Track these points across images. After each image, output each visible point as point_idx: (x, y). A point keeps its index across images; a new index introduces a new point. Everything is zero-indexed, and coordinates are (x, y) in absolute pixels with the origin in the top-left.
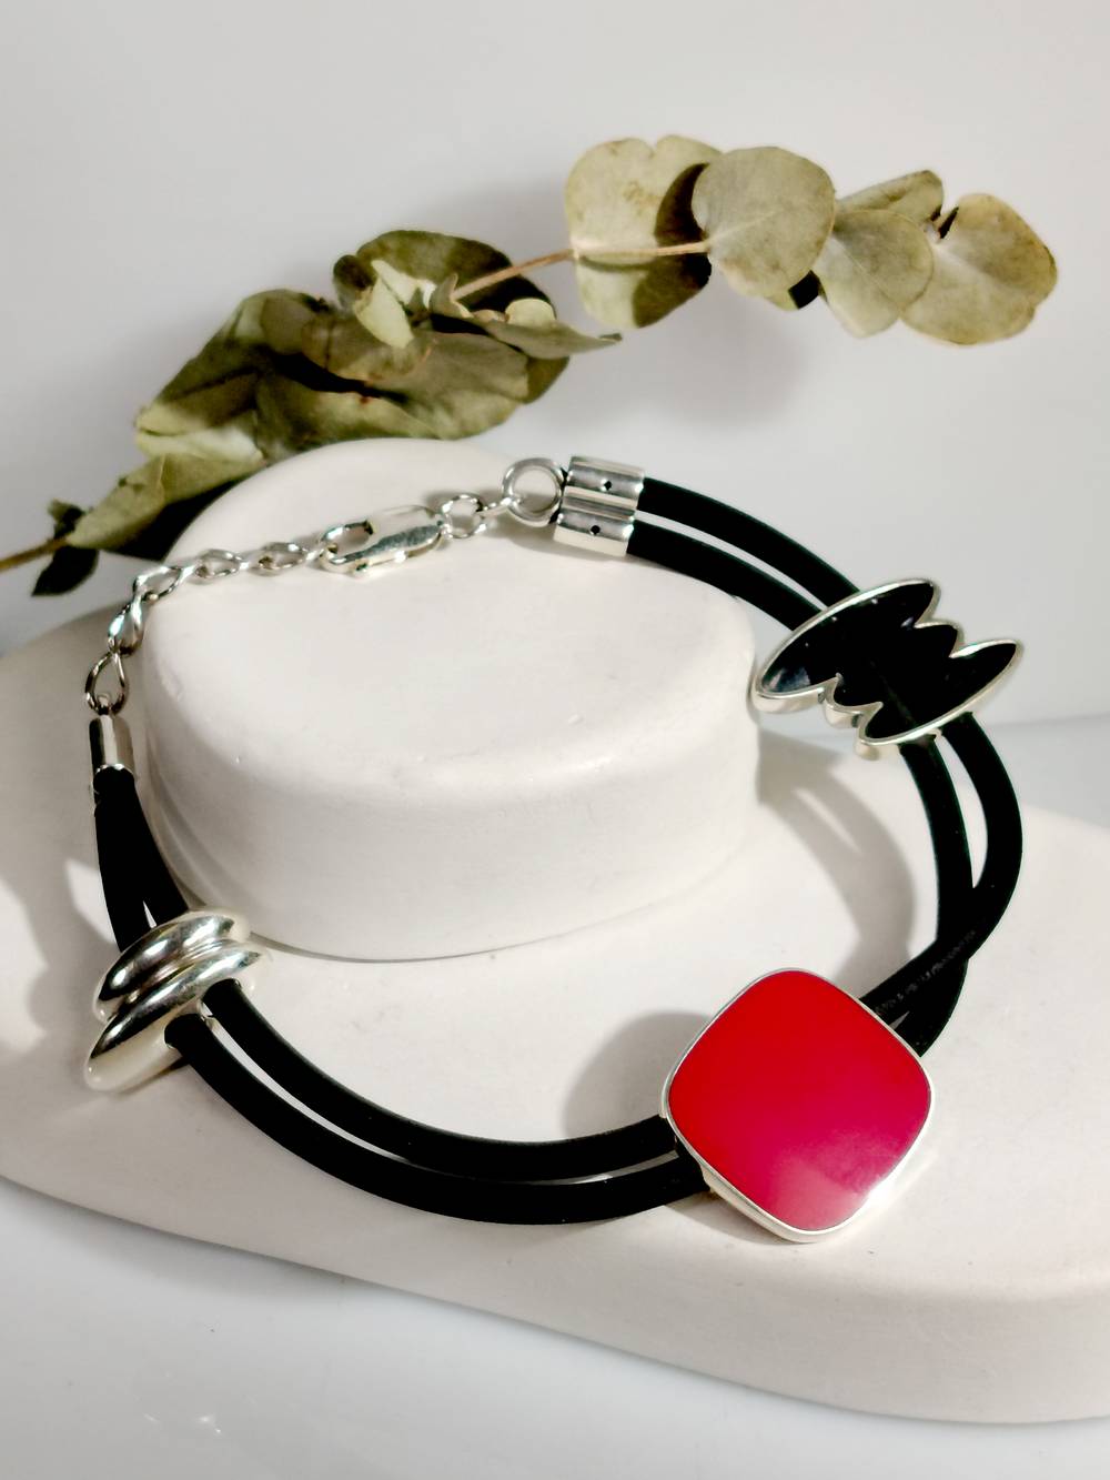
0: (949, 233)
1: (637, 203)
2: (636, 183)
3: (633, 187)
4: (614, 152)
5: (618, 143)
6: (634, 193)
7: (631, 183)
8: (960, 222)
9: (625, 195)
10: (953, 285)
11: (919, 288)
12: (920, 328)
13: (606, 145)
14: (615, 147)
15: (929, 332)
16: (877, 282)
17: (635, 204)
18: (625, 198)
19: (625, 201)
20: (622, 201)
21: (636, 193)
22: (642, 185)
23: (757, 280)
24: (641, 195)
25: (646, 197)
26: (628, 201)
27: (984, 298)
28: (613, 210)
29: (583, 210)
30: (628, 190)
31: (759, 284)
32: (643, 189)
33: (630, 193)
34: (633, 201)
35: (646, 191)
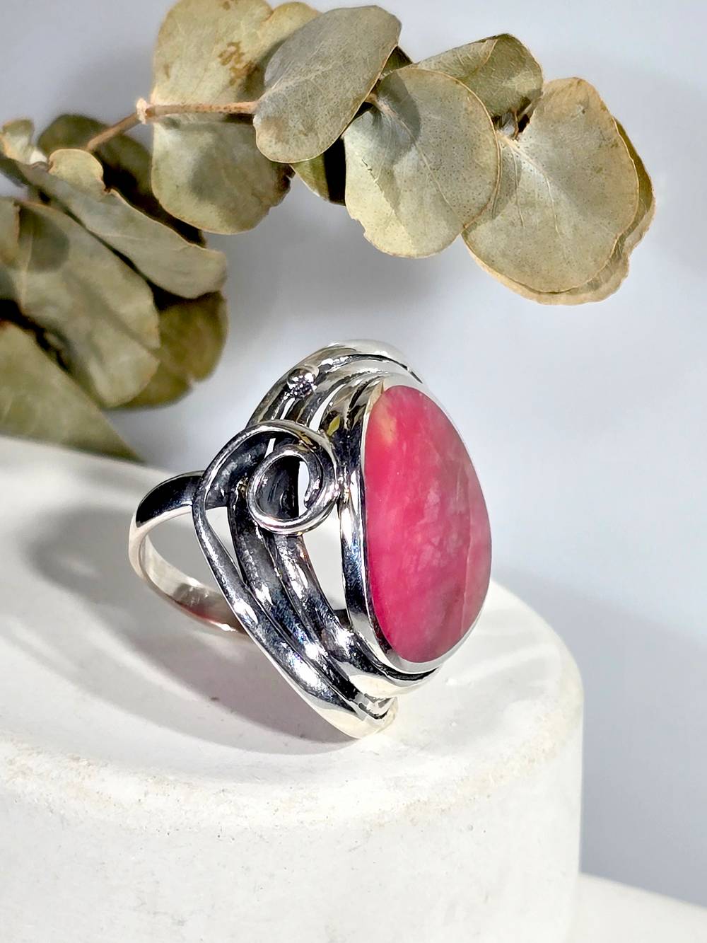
0: (528, 126)
1: (233, 68)
2: (237, 45)
3: (233, 49)
4: (226, 6)
6: (231, 56)
7: (231, 44)
9: (221, 56)
10: (530, 204)
11: (482, 198)
12: (490, 262)
15: (500, 271)
16: (437, 182)
17: (230, 69)
18: (219, 60)
19: (219, 65)
20: (215, 64)
21: (234, 57)
22: (245, 48)
23: (287, 143)
24: (238, 62)
25: (244, 64)
26: (224, 63)
27: (566, 229)
28: (206, 70)
29: (172, 63)
30: (225, 52)
31: (288, 147)
32: (243, 54)
33: (226, 55)
34: (229, 66)
35: (247, 58)
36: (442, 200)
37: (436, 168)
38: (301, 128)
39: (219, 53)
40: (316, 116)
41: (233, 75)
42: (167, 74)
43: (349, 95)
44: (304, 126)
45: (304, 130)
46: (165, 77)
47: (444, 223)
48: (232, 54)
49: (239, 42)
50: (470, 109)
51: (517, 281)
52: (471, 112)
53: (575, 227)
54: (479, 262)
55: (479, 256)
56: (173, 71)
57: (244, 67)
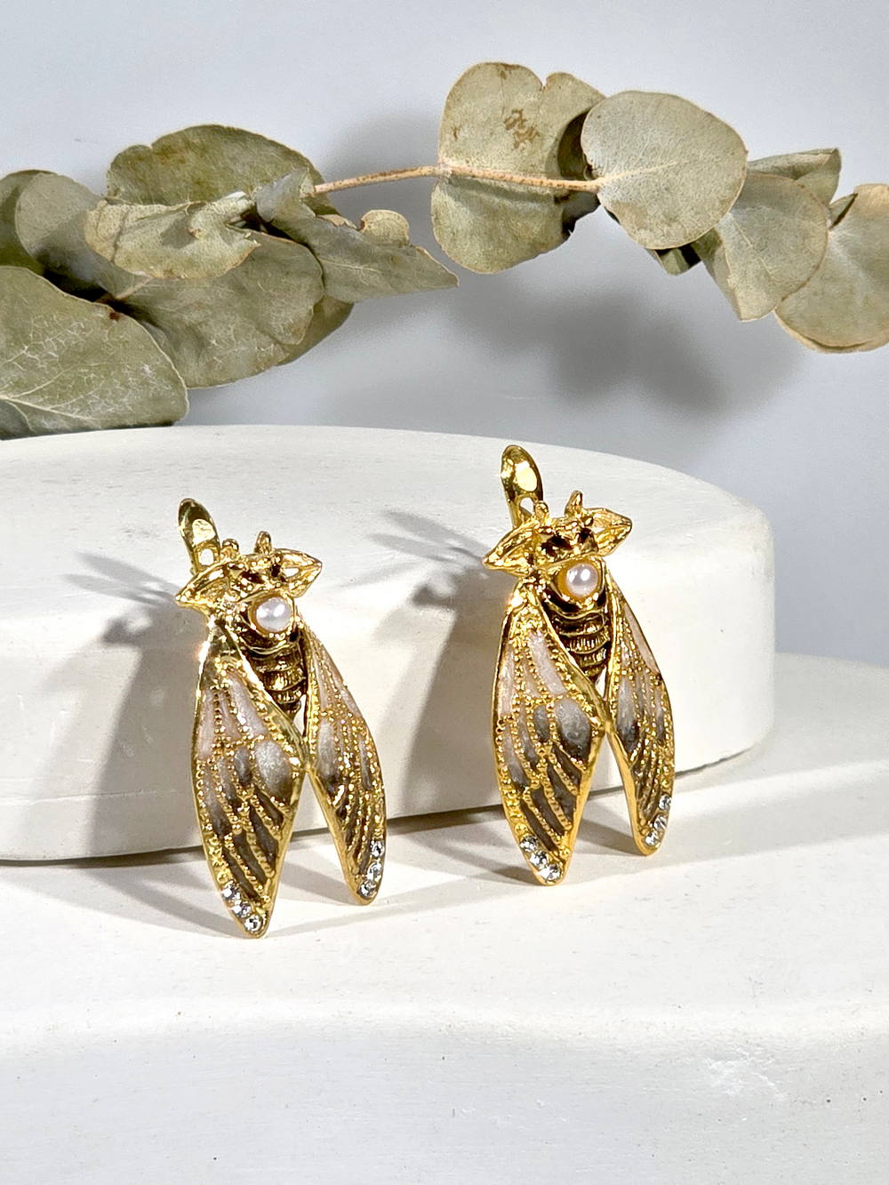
0: (841, 224)
1: (517, 133)
2: (520, 112)
3: (517, 115)
4: (503, 75)
5: (506, 66)
6: (515, 122)
7: (514, 112)
8: (858, 210)
9: (506, 121)
10: (833, 279)
11: (803, 277)
12: (789, 322)
13: (496, 65)
14: (505, 70)
15: (794, 329)
16: (762, 261)
17: (514, 134)
18: (505, 125)
19: (504, 129)
20: (501, 128)
21: (518, 123)
22: (526, 115)
23: (651, 230)
24: (522, 127)
25: (526, 130)
26: (508, 129)
27: (859, 301)
28: (492, 134)
29: (461, 126)
30: (510, 118)
31: (652, 234)
32: (525, 120)
33: (511, 121)
34: (512, 131)
35: (528, 124)
36: (767, 275)
37: (761, 249)
38: (662, 217)
39: (504, 119)
40: (679, 210)
41: (517, 139)
42: (455, 135)
43: (713, 195)
44: (666, 217)
45: (665, 219)
46: (453, 138)
47: (764, 294)
48: (515, 121)
49: (522, 110)
50: (809, 206)
51: (807, 335)
52: (809, 209)
53: (867, 298)
54: (780, 322)
55: (781, 317)
56: (461, 135)
57: (527, 132)
